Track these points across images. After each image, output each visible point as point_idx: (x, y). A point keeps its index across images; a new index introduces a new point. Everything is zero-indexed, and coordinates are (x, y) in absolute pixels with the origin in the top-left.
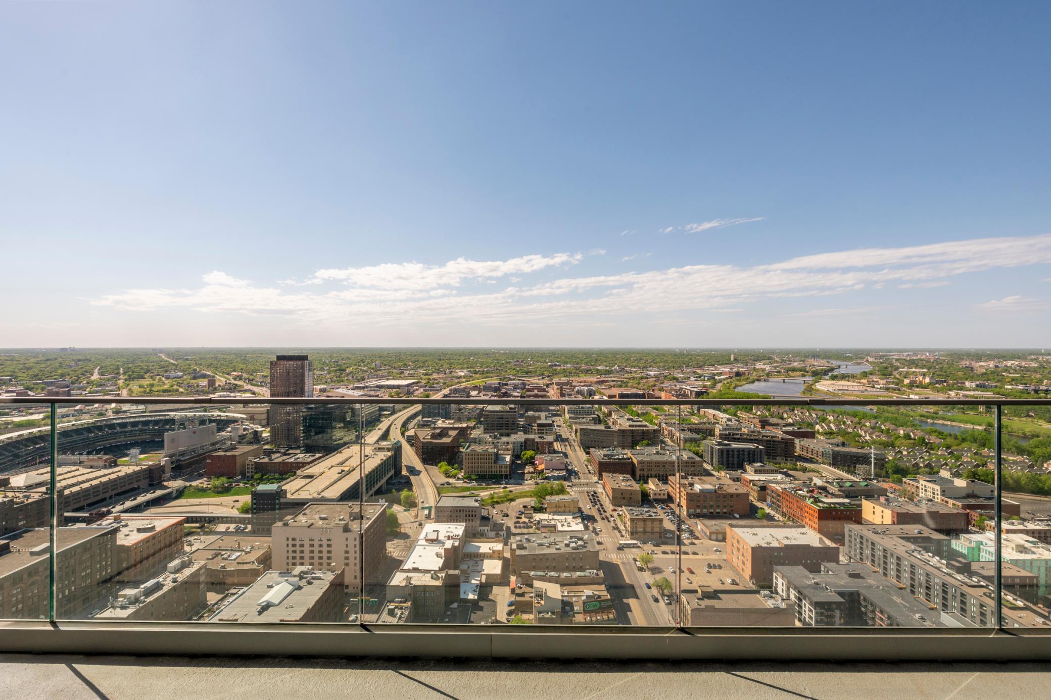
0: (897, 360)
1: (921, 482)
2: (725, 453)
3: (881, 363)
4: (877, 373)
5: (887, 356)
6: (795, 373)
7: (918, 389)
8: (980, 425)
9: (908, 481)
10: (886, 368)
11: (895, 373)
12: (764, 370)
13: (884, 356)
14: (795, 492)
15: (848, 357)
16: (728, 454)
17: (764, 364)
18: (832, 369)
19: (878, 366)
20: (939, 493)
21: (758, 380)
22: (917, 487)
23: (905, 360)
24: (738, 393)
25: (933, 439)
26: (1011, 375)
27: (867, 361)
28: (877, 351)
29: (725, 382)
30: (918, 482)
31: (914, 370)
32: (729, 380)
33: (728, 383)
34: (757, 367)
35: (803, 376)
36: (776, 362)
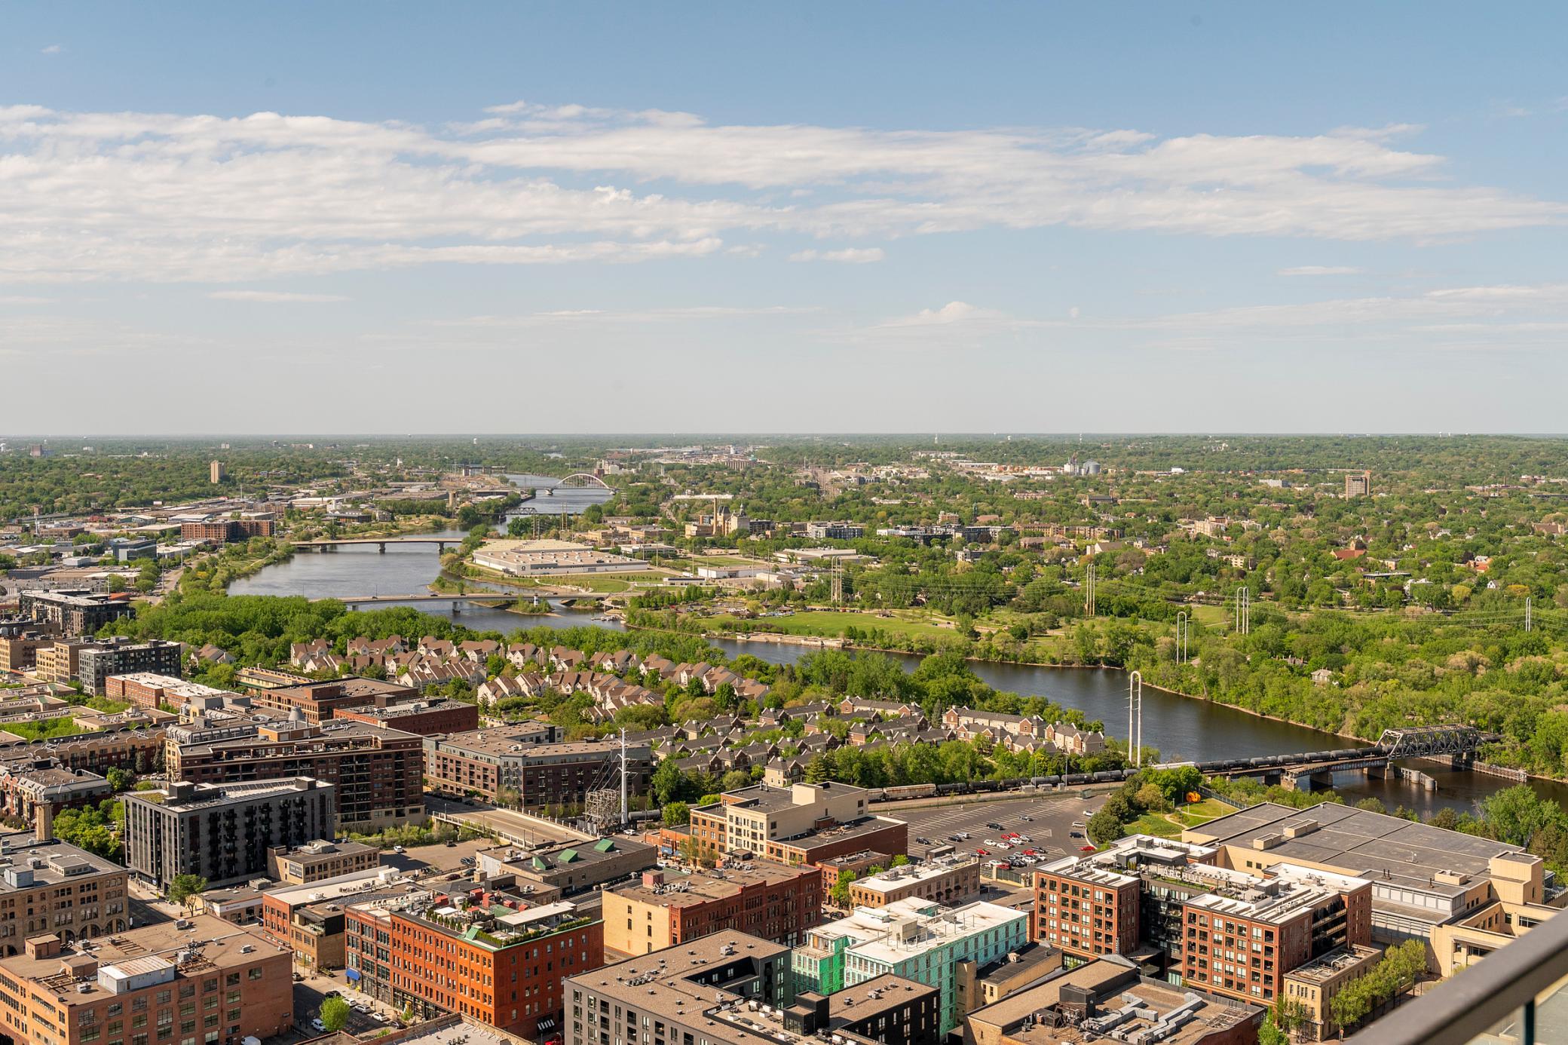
0: (669, 468)
1: (731, 811)
2: (204, 828)
3: (635, 479)
4: (625, 510)
5: (646, 457)
6: (416, 521)
7: (714, 551)
8: (833, 636)
9: (701, 815)
10: (645, 492)
11: (664, 506)
12: (319, 515)
13: (641, 457)
14: (430, 913)
15: (555, 462)
16: (214, 830)
17: (321, 494)
18: (515, 503)
19: (628, 489)
20: (764, 832)
21: (302, 550)
22: (722, 827)
23: (685, 467)
24: (240, 601)
25: (751, 688)
26: (886, 502)
27: (601, 472)
28: (625, 442)
29: (194, 565)
30: (723, 813)
31: (704, 496)
32: (205, 557)
33: (202, 567)
34: (300, 502)
35: (439, 527)
36: (360, 484)
